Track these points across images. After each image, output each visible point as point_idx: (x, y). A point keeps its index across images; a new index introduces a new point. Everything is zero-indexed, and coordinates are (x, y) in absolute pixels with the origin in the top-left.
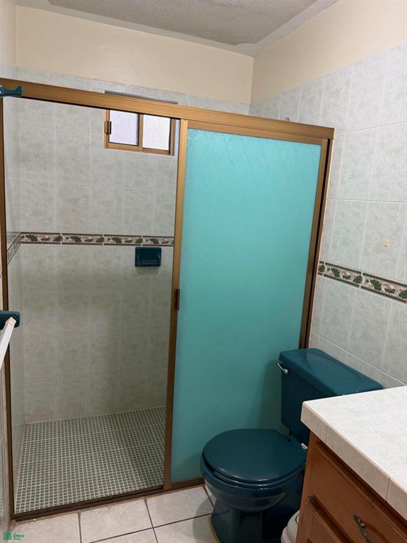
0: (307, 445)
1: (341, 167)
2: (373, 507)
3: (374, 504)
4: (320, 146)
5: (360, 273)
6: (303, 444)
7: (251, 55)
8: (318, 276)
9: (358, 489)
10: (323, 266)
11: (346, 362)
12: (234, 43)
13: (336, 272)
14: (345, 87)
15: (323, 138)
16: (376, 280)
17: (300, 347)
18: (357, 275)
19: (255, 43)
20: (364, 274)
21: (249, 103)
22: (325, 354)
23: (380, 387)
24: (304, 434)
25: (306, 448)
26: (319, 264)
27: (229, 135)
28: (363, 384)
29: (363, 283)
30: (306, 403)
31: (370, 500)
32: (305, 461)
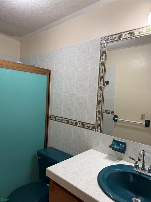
0: (49, 184)
1: (54, 83)
2: (72, 199)
3: (73, 198)
4: (46, 76)
5: (63, 118)
6: (48, 184)
7: (19, 41)
8: (49, 120)
9: (67, 195)
10: (51, 117)
11: (60, 150)
12: (13, 36)
13: (55, 118)
14: (53, 57)
15: (47, 73)
16: (68, 120)
17: (45, 147)
18: (62, 119)
19: (21, 37)
20: (64, 118)
21: (19, 57)
22: (53, 148)
23: (71, 156)
24: (48, 180)
25: (49, 185)
26: (49, 116)
27: (12, 70)
28: (66, 156)
29: (64, 121)
30: (48, 168)
31: (71, 197)
32: (49, 190)
